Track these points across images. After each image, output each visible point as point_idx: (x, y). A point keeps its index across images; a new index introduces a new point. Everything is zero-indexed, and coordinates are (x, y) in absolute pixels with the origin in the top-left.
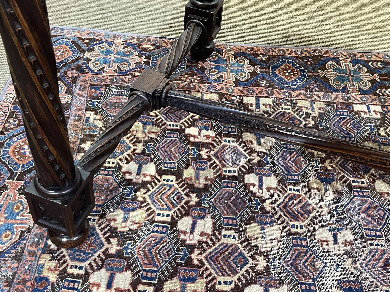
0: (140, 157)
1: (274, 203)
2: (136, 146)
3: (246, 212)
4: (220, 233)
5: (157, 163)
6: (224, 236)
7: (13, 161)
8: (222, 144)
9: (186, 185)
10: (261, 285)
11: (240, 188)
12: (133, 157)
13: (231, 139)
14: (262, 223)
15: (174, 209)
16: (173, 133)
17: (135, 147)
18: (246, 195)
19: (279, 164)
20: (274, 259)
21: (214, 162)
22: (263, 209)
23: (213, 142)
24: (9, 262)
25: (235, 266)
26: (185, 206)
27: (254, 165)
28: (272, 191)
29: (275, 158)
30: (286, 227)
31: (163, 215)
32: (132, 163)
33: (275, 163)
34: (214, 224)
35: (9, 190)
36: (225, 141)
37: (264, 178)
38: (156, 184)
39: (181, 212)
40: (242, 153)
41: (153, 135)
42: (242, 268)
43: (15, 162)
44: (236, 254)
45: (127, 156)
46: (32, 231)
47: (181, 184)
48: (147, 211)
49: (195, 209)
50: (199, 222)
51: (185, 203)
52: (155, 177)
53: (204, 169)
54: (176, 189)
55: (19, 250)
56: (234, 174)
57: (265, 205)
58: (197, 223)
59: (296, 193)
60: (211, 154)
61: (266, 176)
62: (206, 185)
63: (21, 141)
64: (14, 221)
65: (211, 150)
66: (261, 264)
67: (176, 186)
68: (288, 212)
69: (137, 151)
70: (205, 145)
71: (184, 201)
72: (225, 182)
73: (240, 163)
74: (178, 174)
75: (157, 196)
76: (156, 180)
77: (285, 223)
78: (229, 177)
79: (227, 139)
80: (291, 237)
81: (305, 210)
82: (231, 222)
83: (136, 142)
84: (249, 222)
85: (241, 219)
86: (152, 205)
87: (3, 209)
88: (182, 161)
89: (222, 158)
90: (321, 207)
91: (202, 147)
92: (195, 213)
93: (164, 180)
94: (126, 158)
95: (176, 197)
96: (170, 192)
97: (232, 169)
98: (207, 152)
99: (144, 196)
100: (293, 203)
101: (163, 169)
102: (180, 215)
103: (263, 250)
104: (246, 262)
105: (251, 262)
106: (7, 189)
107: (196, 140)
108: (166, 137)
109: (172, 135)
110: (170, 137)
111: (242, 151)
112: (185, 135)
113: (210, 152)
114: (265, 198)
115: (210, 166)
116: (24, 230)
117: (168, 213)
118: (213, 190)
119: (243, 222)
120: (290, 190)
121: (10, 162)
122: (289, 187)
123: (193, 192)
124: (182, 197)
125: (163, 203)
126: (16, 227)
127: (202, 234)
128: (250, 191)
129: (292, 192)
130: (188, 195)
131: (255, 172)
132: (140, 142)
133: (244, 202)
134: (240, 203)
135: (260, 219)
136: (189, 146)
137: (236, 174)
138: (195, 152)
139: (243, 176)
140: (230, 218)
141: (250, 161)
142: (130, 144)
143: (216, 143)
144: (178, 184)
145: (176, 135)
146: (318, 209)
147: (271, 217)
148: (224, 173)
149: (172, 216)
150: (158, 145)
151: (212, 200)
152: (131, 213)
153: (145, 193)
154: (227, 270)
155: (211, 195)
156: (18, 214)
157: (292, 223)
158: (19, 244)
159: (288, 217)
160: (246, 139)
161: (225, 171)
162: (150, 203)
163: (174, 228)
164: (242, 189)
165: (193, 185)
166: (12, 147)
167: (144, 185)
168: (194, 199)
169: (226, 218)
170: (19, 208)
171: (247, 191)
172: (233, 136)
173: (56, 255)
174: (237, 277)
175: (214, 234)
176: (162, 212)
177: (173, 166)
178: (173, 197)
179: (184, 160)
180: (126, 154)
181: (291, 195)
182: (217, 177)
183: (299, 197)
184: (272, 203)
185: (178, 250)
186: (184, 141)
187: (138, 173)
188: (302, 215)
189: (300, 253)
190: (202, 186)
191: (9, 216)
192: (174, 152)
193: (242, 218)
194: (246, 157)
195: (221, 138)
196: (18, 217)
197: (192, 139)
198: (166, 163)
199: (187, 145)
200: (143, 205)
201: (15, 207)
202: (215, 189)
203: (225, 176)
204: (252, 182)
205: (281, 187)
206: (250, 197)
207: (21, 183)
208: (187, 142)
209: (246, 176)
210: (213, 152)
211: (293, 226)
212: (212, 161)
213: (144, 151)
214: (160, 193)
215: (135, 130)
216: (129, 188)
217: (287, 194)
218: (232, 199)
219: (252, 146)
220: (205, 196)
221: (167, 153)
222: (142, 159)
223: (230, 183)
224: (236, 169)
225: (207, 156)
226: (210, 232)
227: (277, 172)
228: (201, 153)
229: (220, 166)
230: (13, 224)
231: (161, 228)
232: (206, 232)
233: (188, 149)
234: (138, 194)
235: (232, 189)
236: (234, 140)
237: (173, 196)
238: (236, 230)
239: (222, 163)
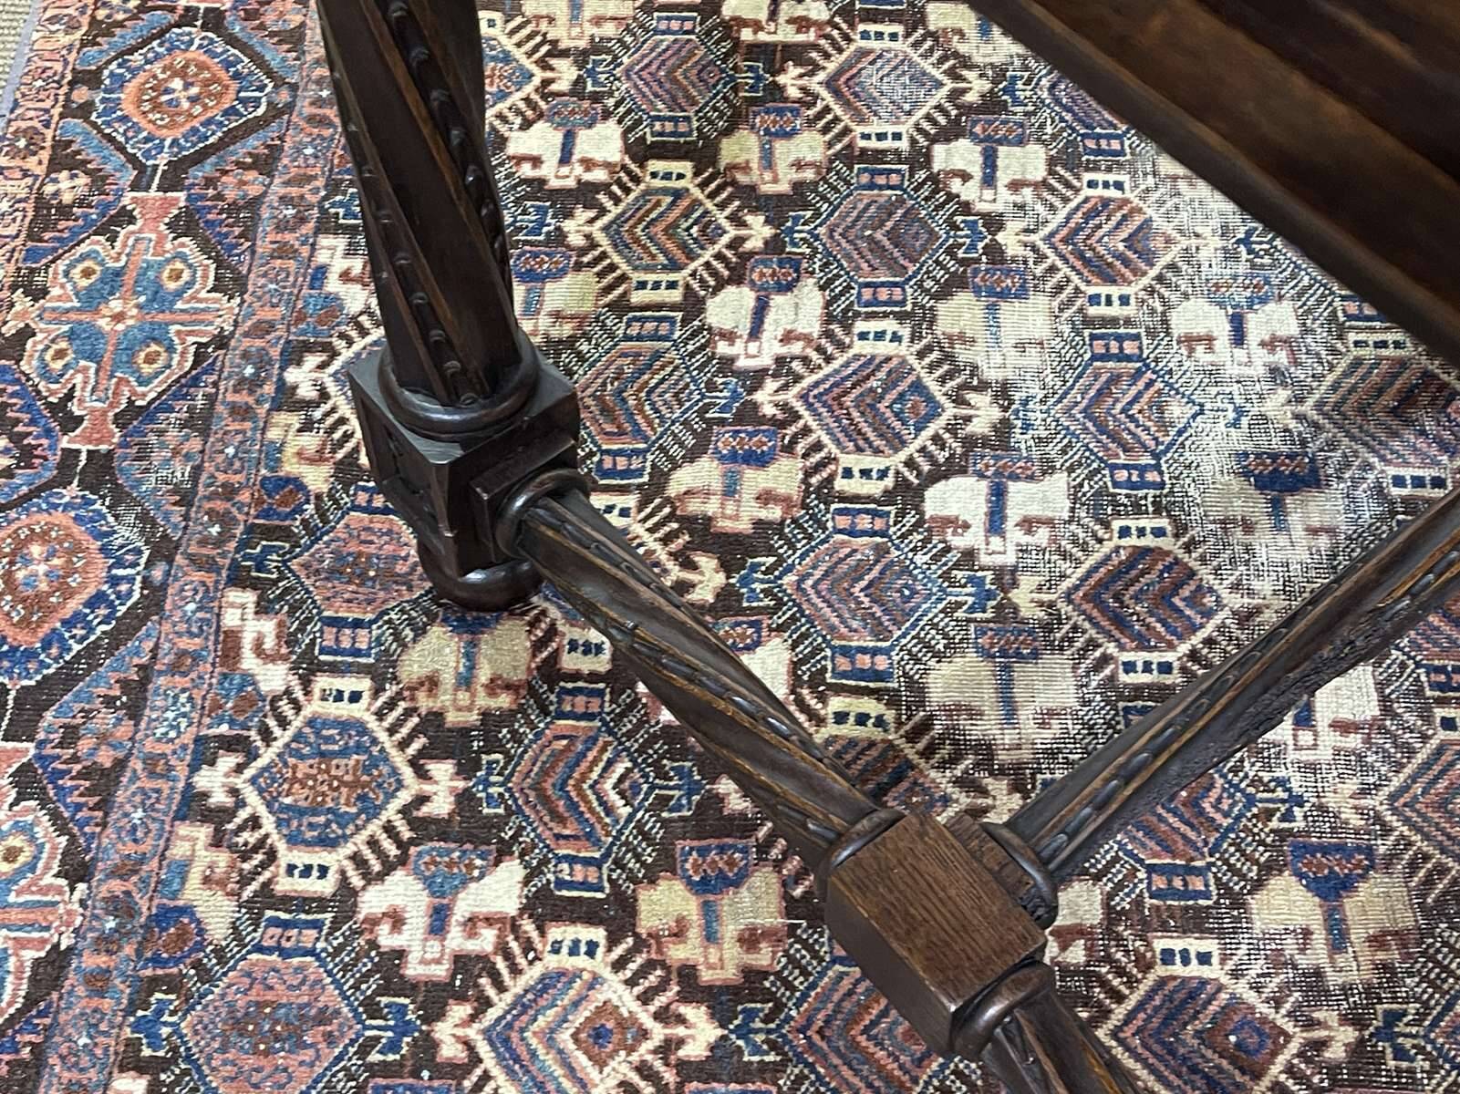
0: (566, 105)
1: (1033, 231)
2: (552, 69)
3: (937, 262)
4: (847, 329)
5: (628, 122)
6: (863, 336)
7: (140, 130)
8: (853, 47)
9: (730, 189)
10: (981, 475)
11: (916, 190)
12: (542, 104)
13: (888, 29)
14: (991, 293)
15: (693, 266)
16: (677, 19)
17: (549, 74)
18: (937, 209)
19: (1058, 101)
20: (1025, 402)
21: (827, 109)
22: (995, 252)
23: (822, 42)
24: (173, 435)
25: (897, 425)
26: (729, 254)
27: (968, 109)
28: (1027, 193)
29: (1044, 82)
30: (1071, 301)
31: (657, 285)
32: (540, 126)
33: (1043, 102)
34: (828, 304)
35: (140, 223)
36: (865, 36)
37: (1002, 150)
38: (627, 191)
39: (715, 274)
40: (924, 73)
41: (609, 30)
42: (919, 430)
43: (145, 134)
44: (903, 386)
45: (522, 105)
46: (233, 343)
47: (713, 186)
48: (601, 275)
49: (763, 262)
50: (777, 300)
51: (729, 246)
52: (624, 167)
53: (789, 135)
54: (696, 203)
55: (200, 402)
56: (897, 144)
57: (1000, 237)
58: (772, 303)
59: (1113, 193)
60: (815, 83)
61: (1010, 144)
62: (798, 186)
63: (157, 68)
64: (167, 317)
65: (816, 68)
66: (984, 415)
67: (696, 192)
68: (1081, 256)
69: (554, 87)
70: (794, 53)
71: (725, 239)
72: (865, 170)
73: (916, 105)
74: (703, 155)
75: (635, 226)
76: (625, 179)
77: (1069, 290)
78: (879, 155)
79: (873, 28)
80: (1086, 333)
81: (1139, 247)
82: (883, 294)
83: (549, 54)
84: (944, 292)
85: (920, 285)
86: (616, 259)
87: (129, 279)
88: (715, 109)
89: (856, 95)
90: (1197, 236)
91: (784, 61)
92: (762, 275)
93: (654, 175)
94: (519, 112)
95: (695, 229)
96: (677, 212)
97: (890, 129)
98: (801, 76)
99: (587, 229)
100: (1099, 226)
101: (649, 139)
102: (712, 283)
103: (992, 374)
104: (935, 411)
105: (950, 410)
106: (132, 220)
107: (763, 37)
108: (656, 32)
109: (675, 25)
110: (668, 32)
111: (926, 65)
112: (723, 21)
113: (811, 74)
114: (1001, 215)
115: (811, 122)
116: (204, 340)
117: (673, 277)
118: (824, 198)
119: (927, 292)
120: (1092, 184)
121: (130, 134)
122: (1087, 176)
123: (754, 211)
124: (718, 227)
125: (654, 250)
126: (178, 333)
127: (787, 338)
128: (951, 197)
129: (1100, 191)
130: (736, 220)
131: (972, 133)
132: (564, 54)
133: (931, 232)
134: (916, 236)
135: (983, 279)
136: (738, 59)
137: (904, 145)
138: (758, 78)
139: (928, 148)
140: (883, 284)
141: (955, 95)
142: (529, 65)
143: (834, 43)
144: (702, 186)
145: (688, 25)
146: (1184, 243)
147: (1022, 274)
148: (862, 143)
149: (687, 286)
150: (625, 60)
151: (822, 230)
152: (549, 286)
153: (591, 221)
154: (871, 435)
155: (817, 214)
156: (179, 294)
157: (1092, 290)
158: (195, 382)
159: (1079, 273)
160: (942, 25)
161: (866, 137)
162: (609, 250)
163: (696, 323)
164: (925, 192)
165: (753, 188)
166: (131, 87)
167: (585, 194)
168: (758, 231)
169: (867, 285)
170: (178, 277)
171: (941, 197)
172: (894, 17)
173: (318, 414)
174: (903, 455)
175: (828, 335)
176: (651, 278)
177: (683, 128)
178: (688, 229)
179: (722, 105)
180: (516, 98)
181: (1093, 202)
182: (837, 156)
183: (1120, 208)
184: (1027, 231)
185: (711, 386)
186: (717, 43)
187: (565, 159)
188: (1126, 262)
189: (1115, 379)
190: (783, 187)
191: (150, 301)
192: (685, 82)
193: (922, 281)
194: (940, 85)
195: (852, 26)
196: (179, 305)
197: (746, 35)
198: (658, 118)
199: (727, 55)
200: (585, 259)
201: (166, 274)
202: (832, 196)
203: (863, 151)
204: (959, 165)
205: (1061, 179)
206: (953, 214)
207: (177, 199)
208: (727, 45)
209: (939, 150)
210: (821, 76)
211: (1094, 300)
212: (820, 106)
213: (579, 81)
214: (641, 220)
215: (544, 13)
216: (538, 209)
217: (1080, 198)
218: (889, 224)
219: (963, 48)
220: (796, 220)
221: (661, 84)
222: (573, 112)
223: (881, 172)
224: (906, 128)
225: (803, 89)
226: (815, 329)
227: (1049, 130)
228: (781, 79)
229: (846, 119)
230: (167, 324)
231: (650, 326)
232: (801, 328)
233: (735, 68)
234: (568, 225)
235: (889, 192)
236: (899, 29)
237: (686, 225)
238: (901, 317)
239: (856, 109)
